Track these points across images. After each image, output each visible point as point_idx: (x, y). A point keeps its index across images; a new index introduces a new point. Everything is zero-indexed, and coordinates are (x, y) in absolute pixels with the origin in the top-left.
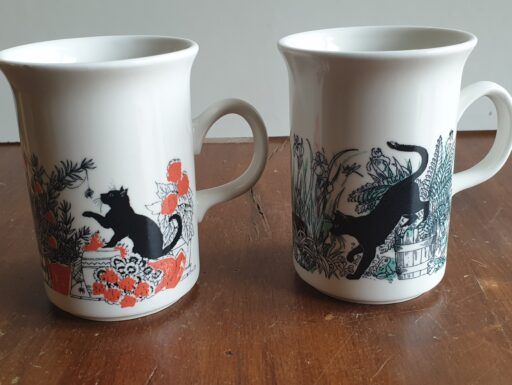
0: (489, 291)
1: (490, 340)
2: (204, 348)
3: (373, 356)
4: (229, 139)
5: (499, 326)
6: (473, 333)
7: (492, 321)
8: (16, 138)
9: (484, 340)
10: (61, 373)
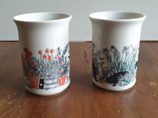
0: (153, 86)
1: (152, 99)
2: (72, 99)
3: (120, 102)
4: (79, 41)
5: (155, 95)
6: (148, 97)
7: (153, 94)
8: (18, 40)
9: (151, 99)
10: (33, 105)
